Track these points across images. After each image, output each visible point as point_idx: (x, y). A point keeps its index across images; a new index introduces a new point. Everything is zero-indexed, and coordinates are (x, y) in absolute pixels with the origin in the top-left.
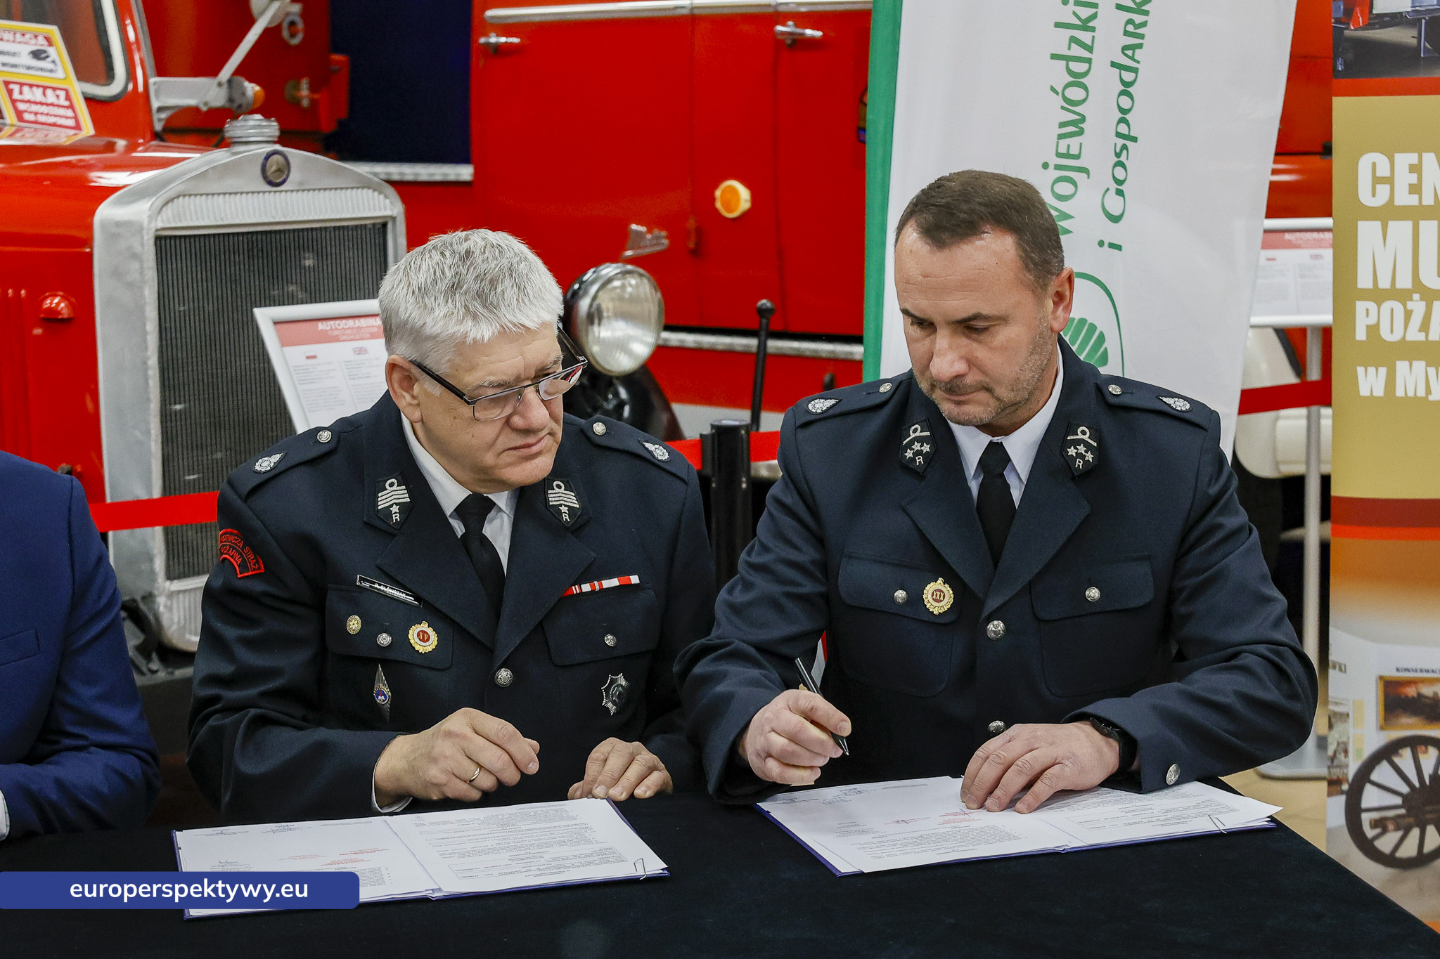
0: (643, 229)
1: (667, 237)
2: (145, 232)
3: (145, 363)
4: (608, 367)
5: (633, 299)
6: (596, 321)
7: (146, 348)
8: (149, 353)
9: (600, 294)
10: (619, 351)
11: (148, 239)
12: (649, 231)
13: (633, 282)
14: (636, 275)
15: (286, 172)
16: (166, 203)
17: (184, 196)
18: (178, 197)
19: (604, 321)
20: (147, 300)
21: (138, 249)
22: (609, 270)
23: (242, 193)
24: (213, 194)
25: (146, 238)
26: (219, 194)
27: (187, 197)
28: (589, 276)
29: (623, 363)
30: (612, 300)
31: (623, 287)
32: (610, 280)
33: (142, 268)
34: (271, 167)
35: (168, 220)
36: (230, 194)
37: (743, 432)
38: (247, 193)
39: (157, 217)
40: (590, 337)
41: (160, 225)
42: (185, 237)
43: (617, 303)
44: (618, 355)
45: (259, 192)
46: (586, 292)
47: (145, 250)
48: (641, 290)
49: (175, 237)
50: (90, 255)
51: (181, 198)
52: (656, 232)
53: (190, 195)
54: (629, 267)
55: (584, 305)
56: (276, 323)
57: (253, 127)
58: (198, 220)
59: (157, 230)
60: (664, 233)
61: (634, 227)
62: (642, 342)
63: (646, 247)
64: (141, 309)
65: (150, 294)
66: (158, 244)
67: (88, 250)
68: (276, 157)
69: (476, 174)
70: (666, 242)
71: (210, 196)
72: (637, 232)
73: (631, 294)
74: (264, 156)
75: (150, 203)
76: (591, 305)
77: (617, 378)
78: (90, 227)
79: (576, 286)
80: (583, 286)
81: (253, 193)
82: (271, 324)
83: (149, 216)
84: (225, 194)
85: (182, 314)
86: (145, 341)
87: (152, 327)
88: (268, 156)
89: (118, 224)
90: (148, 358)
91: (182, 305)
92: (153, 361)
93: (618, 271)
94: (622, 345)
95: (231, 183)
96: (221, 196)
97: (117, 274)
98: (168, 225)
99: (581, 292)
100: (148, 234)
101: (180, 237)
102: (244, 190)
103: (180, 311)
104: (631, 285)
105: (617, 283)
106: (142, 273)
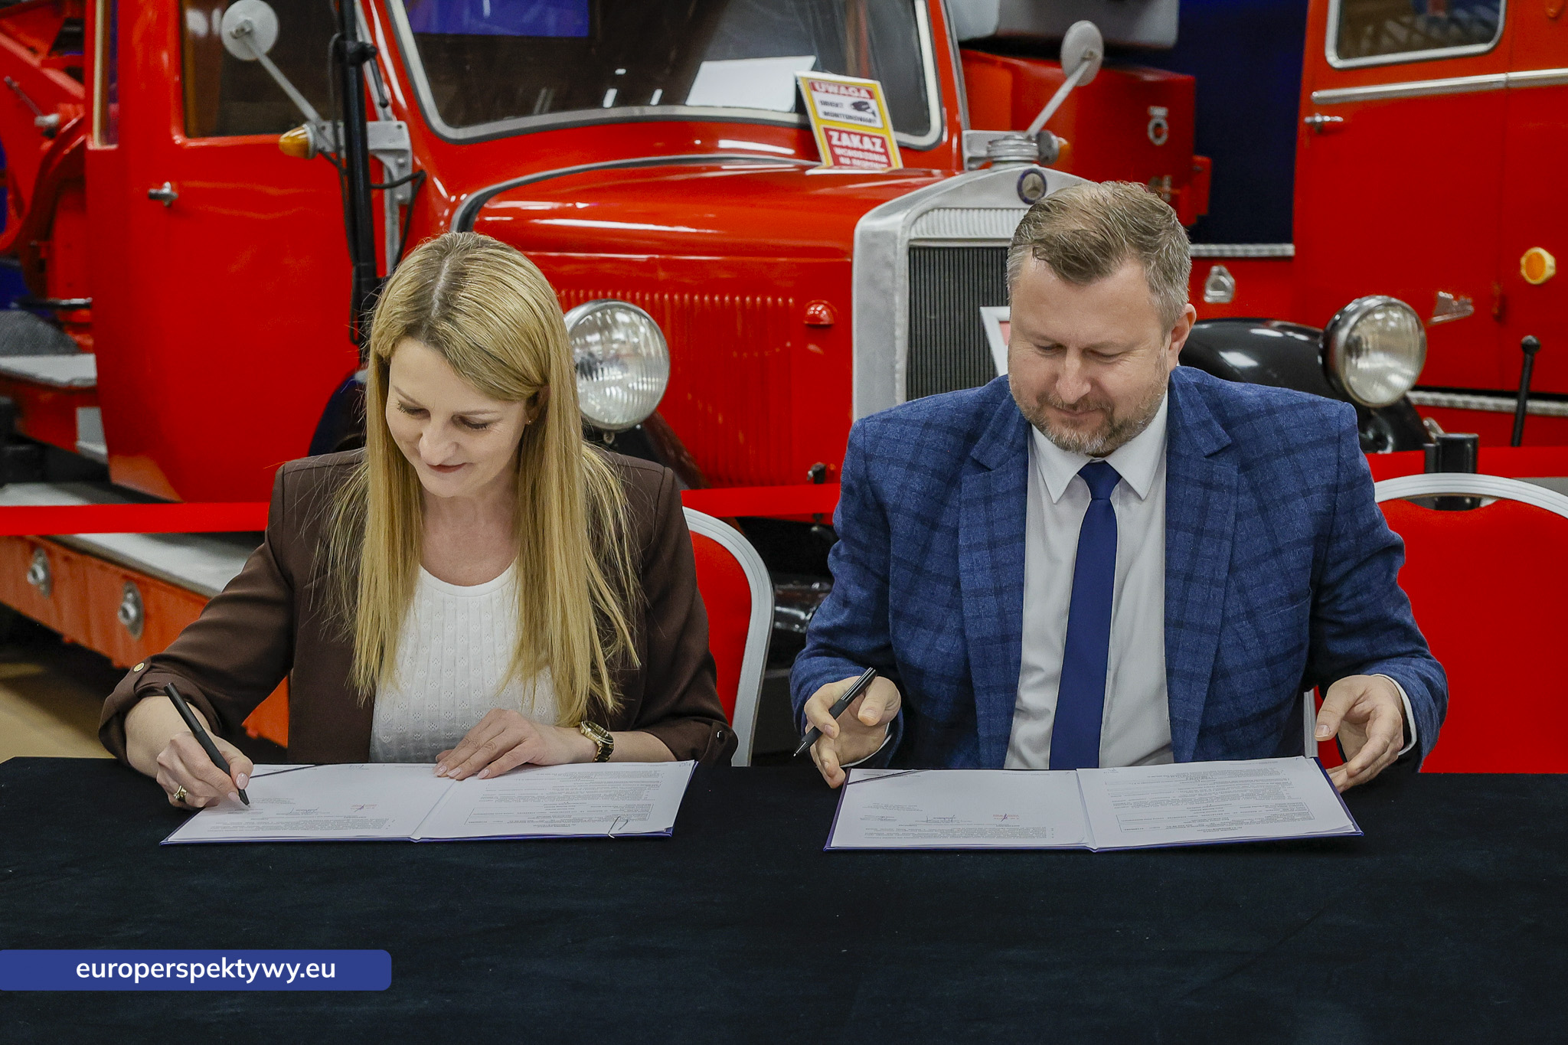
0: (1449, 296)
1: (1474, 304)
2: (898, 241)
3: (893, 367)
4: (1364, 398)
5: (1396, 333)
6: (1354, 353)
7: (895, 354)
8: (897, 357)
9: (1359, 324)
10: (1376, 382)
11: (901, 248)
12: (1456, 298)
13: (1396, 315)
14: (1401, 308)
15: (1042, 190)
16: (921, 215)
17: (939, 209)
18: (933, 210)
19: (1364, 353)
20: (897, 307)
21: (891, 258)
22: (1371, 302)
23: (996, 209)
24: (968, 209)
25: (899, 246)
26: (974, 209)
27: (942, 211)
28: (1351, 307)
29: (1379, 395)
30: (1373, 333)
31: (1385, 320)
32: (1371, 311)
33: (894, 275)
34: (1027, 185)
35: (922, 231)
36: (985, 209)
37: (1469, 445)
38: (1002, 209)
39: (911, 229)
40: (1347, 369)
41: (913, 235)
42: (939, 249)
43: (1377, 336)
44: (1375, 386)
45: (1014, 209)
46: (1346, 322)
47: (898, 258)
48: (1403, 325)
49: (930, 248)
50: (850, 265)
51: (936, 211)
52: (1462, 299)
53: (945, 209)
54: (1394, 300)
55: (1343, 334)
56: (1001, 322)
57: (1014, 147)
58: (951, 231)
59: (910, 240)
60: (1470, 300)
61: (1442, 294)
62: (1402, 375)
63: (1452, 313)
64: (892, 315)
65: (900, 302)
66: (912, 254)
67: (849, 260)
68: (1035, 175)
69: (1297, 250)
70: (1471, 309)
71: (965, 211)
72: (1443, 299)
73: (1392, 328)
74: (1020, 174)
75: (905, 214)
76: (1349, 336)
77: (1375, 409)
78: (850, 240)
79: (1337, 317)
80: (1343, 317)
81: (1008, 209)
82: (997, 323)
83: (903, 227)
84: (979, 209)
85: (933, 323)
86: (893, 346)
87: (901, 333)
88: (1025, 174)
89: (876, 235)
90: (897, 362)
91: (933, 314)
92: (901, 365)
93: (1380, 303)
94: (1380, 377)
95: (987, 199)
96: (976, 211)
97: (872, 282)
98: (921, 236)
99: (1340, 323)
100: (900, 244)
101: (934, 249)
102: (999, 206)
103: (930, 320)
104: (1392, 319)
105: (1378, 316)
106: (893, 281)
